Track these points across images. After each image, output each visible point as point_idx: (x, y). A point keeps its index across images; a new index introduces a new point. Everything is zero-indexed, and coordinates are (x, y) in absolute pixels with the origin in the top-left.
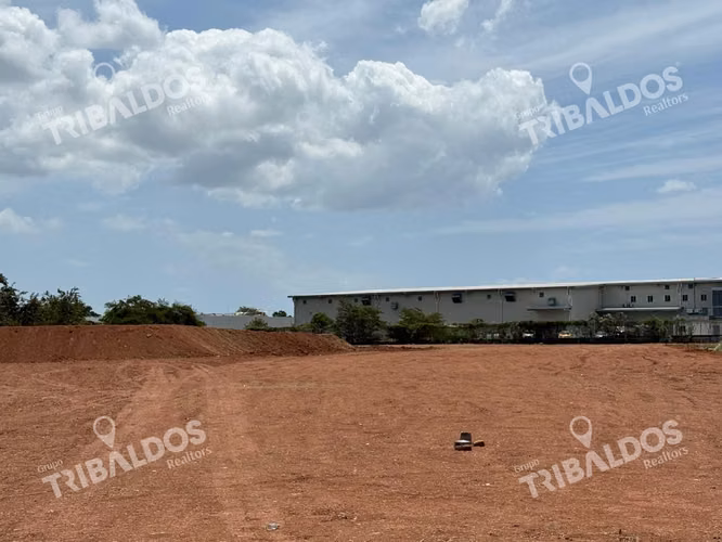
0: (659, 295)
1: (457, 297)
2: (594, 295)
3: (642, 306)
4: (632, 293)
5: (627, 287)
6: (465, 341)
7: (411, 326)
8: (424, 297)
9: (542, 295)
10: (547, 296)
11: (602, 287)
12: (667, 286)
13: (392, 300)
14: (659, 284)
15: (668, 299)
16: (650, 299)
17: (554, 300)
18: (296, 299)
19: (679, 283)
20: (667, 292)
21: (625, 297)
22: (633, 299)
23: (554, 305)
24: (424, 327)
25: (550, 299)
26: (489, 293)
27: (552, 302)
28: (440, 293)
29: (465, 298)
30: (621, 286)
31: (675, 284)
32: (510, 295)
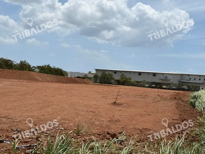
0: (198, 78)
1: (140, 74)
2: (179, 77)
3: (192, 81)
4: (190, 77)
5: (189, 75)
6: (136, 86)
7: (121, 80)
8: (131, 73)
9: (163, 75)
10: (165, 75)
11: (181, 75)
12: (200, 76)
13: (122, 73)
14: (198, 75)
15: (200, 79)
16: (195, 79)
17: (167, 77)
18: (96, 70)
19: (204, 75)
20: (200, 78)
21: (188, 78)
22: (190, 79)
23: (166, 78)
24: (125, 81)
25: (165, 77)
26: (149, 73)
27: (166, 77)
28: (135, 72)
29: (142, 74)
30: (187, 75)
31: (202, 75)
32: (154, 74)
